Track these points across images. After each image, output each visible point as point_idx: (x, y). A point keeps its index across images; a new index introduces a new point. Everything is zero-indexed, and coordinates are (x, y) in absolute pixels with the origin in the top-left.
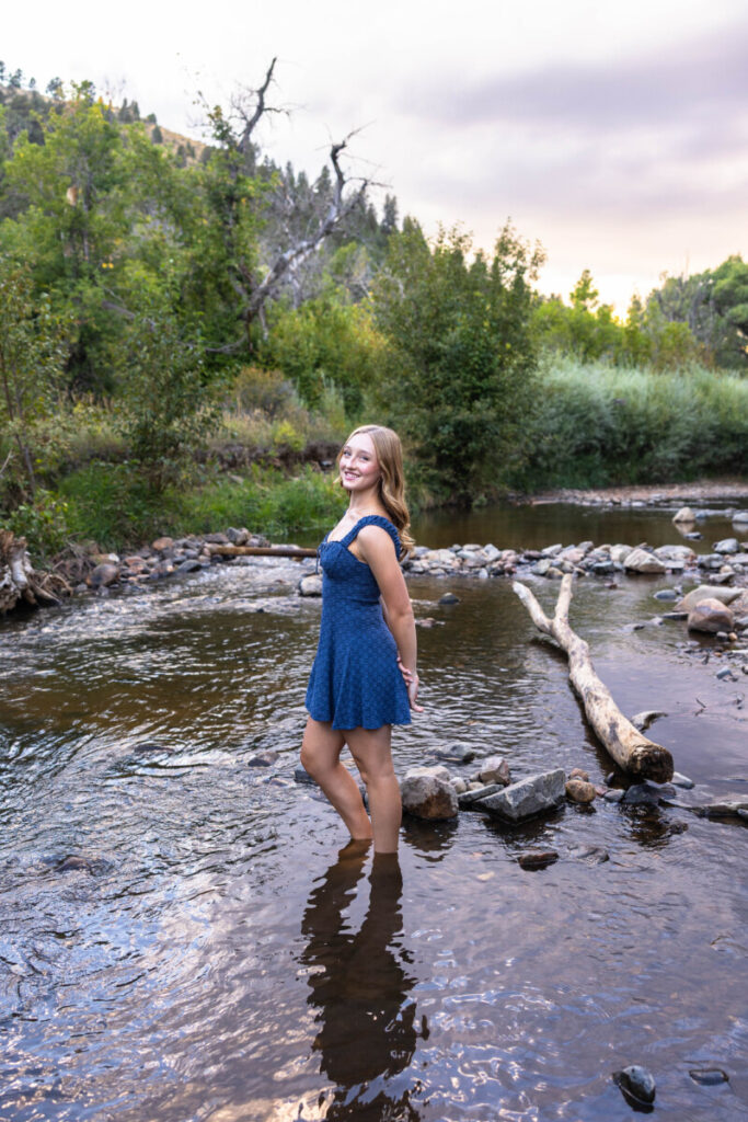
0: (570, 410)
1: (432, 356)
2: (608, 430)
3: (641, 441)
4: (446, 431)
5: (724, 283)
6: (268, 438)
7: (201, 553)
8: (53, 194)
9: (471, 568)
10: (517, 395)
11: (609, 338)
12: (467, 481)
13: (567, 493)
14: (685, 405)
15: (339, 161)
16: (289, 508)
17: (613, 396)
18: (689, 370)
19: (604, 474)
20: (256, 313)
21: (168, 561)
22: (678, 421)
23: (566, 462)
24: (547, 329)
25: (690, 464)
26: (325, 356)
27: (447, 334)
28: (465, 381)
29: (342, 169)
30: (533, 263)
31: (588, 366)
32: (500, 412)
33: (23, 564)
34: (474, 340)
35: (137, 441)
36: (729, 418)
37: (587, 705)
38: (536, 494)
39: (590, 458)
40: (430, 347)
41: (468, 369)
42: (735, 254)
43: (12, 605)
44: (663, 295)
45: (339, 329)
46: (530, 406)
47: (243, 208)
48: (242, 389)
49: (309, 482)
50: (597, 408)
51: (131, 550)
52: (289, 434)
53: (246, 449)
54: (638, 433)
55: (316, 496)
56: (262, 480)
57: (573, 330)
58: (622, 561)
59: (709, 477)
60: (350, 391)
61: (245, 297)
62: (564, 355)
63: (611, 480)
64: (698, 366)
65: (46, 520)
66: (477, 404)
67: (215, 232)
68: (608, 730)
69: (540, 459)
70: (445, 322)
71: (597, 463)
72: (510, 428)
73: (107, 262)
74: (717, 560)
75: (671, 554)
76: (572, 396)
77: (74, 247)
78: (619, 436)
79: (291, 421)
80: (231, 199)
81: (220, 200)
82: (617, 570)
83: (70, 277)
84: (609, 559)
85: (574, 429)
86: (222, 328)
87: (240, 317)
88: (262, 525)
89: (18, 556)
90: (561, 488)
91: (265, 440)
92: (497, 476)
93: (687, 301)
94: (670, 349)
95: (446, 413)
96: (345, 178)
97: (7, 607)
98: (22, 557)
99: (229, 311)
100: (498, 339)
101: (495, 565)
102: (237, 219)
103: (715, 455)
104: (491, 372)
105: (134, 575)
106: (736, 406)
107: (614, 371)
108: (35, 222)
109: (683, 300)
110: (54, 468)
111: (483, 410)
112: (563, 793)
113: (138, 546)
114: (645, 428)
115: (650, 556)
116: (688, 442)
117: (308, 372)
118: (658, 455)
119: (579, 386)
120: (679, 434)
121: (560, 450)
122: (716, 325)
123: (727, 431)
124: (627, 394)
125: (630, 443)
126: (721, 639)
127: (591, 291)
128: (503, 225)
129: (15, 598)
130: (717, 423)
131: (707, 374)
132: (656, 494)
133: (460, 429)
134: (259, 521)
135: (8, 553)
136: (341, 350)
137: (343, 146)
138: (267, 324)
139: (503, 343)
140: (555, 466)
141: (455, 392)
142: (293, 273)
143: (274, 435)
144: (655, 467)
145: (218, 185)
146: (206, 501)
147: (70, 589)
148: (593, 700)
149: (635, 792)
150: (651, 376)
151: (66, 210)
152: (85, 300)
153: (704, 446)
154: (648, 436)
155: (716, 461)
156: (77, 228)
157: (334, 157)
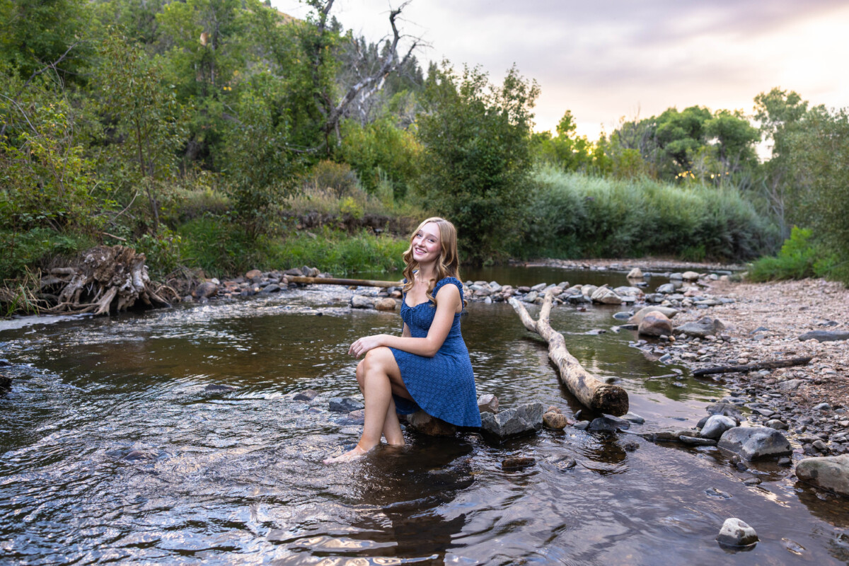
0: (554, 203)
1: (457, 158)
2: (582, 218)
3: (605, 227)
4: (466, 210)
5: (664, 126)
6: (336, 208)
7: (281, 281)
8: (190, 37)
9: (479, 296)
10: (517, 188)
11: (583, 157)
12: (480, 247)
13: (551, 261)
14: (636, 204)
15: (395, 22)
16: (349, 257)
17: (585, 194)
18: (639, 179)
19: (578, 249)
20: (333, 128)
21: (255, 284)
22: (631, 213)
23: (551, 240)
24: (540, 142)
25: (640, 245)
26: (382, 159)
27: (468, 142)
28: (480, 175)
29: (398, 29)
30: (530, 95)
31: (568, 174)
32: (504, 199)
33: (142, 273)
34: (487, 147)
35: (238, 201)
36: (667, 213)
37: (562, 369)
38: (529, 261)
39: (568, 237)
40: (456, 151)
41: (482, 167)
42: (672, 107)
43: (131, 304)
44: (622, 134)
45: (392, 141)
46: (526, 196)
47: (327, 53)
48: (319, 175)
49: (365, 240)
50: (574, 203)
51: (229, 278)
52: (351, 206)
53: (320, 215)
54: (603, 221)
55: (369, 249)
56: (331, 238)
57: (558, 151)
58: (590, 296)
59: (652, 255)
60: (398, 184)
61: (325, 115)
62: (551, 166)
63: (583, 254)
64: (646, 177)
65: (164, 246)
66: (489, 192)
67: (306, 68)
68: (578, 381)
69: (532, 236)
70: (467, 134)
71: (573, 241)
72: (511, 211)
73: (227, 86)
74: (659, 297)
75: (626, 292)
76: (556, 193)
77: (204, 75)
78: (589, 223)
79: (354, 198)
80: (318, 46)
81: (310, 46)
82: (587, 302)
83: (200, 95)
84: (580, 293)
85: (557, 217)
86: (308, 137)
87: (321, 129)
88: (329, 267)
89: (138, 267)
90: (547, 258)
91: (334, 209)
92: (501, 245)
93: (638, 137)
94: (626, 167)
95: (466, 198)
96: (400, 35)
97: (127, 305)
98: (141, 268)
99: (313, 125)
100: (504, 147)
101: (497, 295)
102: (322, 60)
103: (656, 240)
104: (499, 171)
105: (229, 293)
106: (672, 205)
107: (586, 178)
108: (177, 57)
109: (635, 136)
110: (176, 216)
111: (493, 197)
112: (541, 421)
113: (235, 274)
114: (607, 218)
115: (611, 292)
116: (638, 229)
117: (368, 169)
118: (617, 237)
119: (562, 186)
120: (632, 223)
121: (547, 230)
122: (659, 155)
123: (666, 223)
124: (595, 194)
125: (597, 229)
126: (663, 340)
127: (571, 125)
128: (510, 68)
129: (134, 299)
130: (659, 217)
131: (652, 183)
132: (614, 264)
133: (475, 210)
134: (326, 264)
135: (131, 264)
136: (393, 155)
137: (399, 12)
138: (340, 135)
139: (508, 151)
140: (543, 242)
141: (473, 184)
142: (362, 104)
143: (341, 207)
144: (615, 245)
145: (309, 36)
146: (288, 248)
147: (180, 298)
148: (566, 365)
149: (598, 423)
150: (612, 182)
151: (199, 49)
152: (210, 112)
153: (649, 233)
154: (610, 224)
155: (657, 244)
156: (206, 62)
157: (392, 20)
